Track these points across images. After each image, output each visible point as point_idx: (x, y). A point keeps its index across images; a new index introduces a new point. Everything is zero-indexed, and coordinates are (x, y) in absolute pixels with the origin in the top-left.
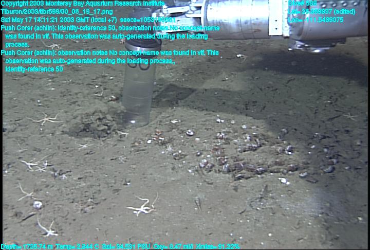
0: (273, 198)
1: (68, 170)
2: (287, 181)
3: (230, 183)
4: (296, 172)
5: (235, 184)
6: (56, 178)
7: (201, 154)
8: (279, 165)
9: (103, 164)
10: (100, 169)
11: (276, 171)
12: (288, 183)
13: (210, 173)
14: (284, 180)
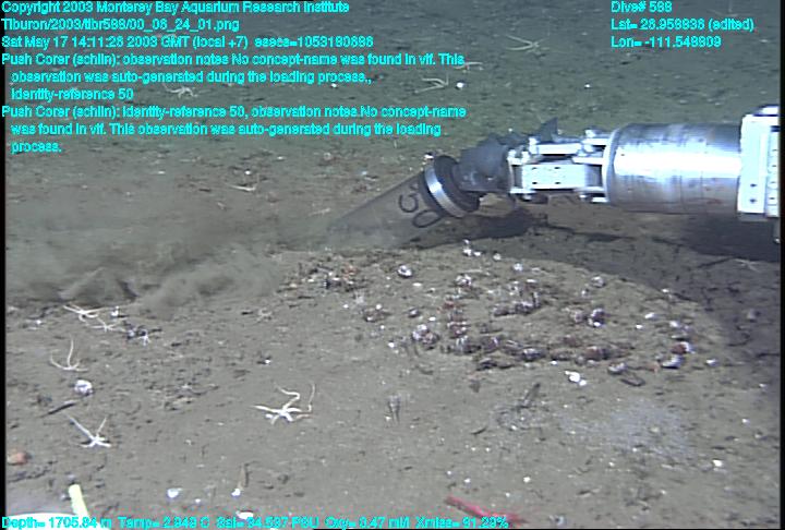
0: (547, 411)
1: (156, 328)
2: (582, 378)
3: (467, 374)
4: (603, 363)
5: (477, 376)
6: (131, 341)
7: (418, 314)
8: (571, 346)
9: (225, 321)
10: (218, 330)
11: (562, 356)
12: (583, 383)
13: (429, 353)
14: (575, 377)
